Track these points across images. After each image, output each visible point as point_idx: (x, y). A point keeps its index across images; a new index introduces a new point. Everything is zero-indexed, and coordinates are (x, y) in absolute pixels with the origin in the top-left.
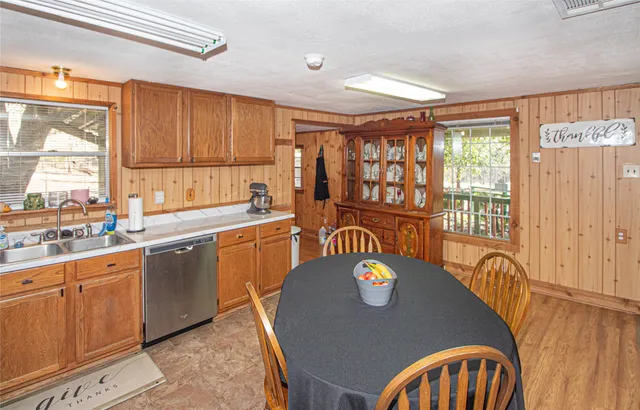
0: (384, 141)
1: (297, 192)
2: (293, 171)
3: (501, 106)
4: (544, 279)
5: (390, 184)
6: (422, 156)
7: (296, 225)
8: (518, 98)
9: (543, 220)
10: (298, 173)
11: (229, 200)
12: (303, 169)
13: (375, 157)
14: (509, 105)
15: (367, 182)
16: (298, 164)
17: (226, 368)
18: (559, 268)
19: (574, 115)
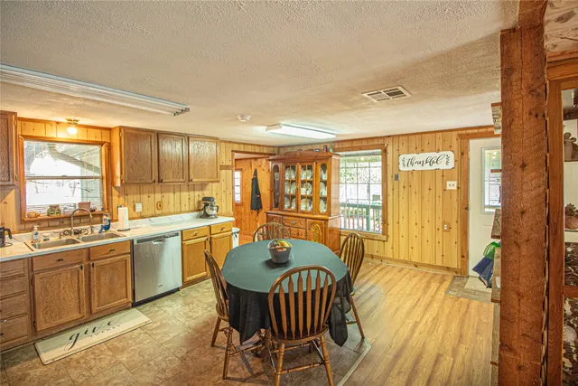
0: (299, 166)
1: (236, 205)
2: (233, 188)
3: (376, 142)
4: (402, 258)
5: (303, 197)
6: (325, 177)
7: (237, 226)
8: (386, 137)
9: (401, 219)
10: (238, 190)
11: (187, 209)
12: (243, 187)
13: (293, 177)
14: (381, 142)
15: (288, 196)
16: (237, 182)
17: (190, 314)
18: (410, 249)
19: (419, 149)
